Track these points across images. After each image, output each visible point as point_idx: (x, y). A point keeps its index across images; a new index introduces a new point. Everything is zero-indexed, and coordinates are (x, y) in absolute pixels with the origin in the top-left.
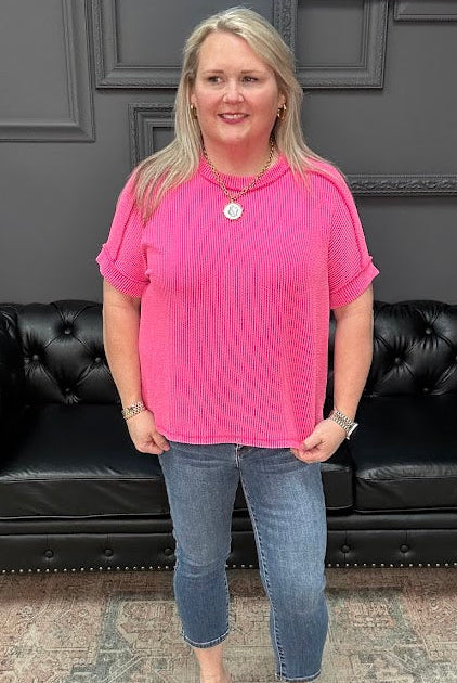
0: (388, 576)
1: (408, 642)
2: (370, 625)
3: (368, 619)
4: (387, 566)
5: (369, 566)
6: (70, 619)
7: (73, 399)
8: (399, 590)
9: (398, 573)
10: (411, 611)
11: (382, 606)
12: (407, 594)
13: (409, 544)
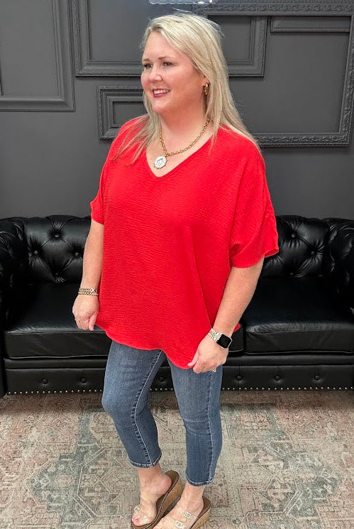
0: (266, 396)
1: (280, 439)
2: (255, 428)
3: (253, 424)
4: (266, 389)
5: (254, 389)
6: (58, 424)
7: (60, 280)
8: (274, 405)
9: (273, 394)
10: (282, 419)
11: (262, 415)
12: (280, 407)
13: (280, 375)
